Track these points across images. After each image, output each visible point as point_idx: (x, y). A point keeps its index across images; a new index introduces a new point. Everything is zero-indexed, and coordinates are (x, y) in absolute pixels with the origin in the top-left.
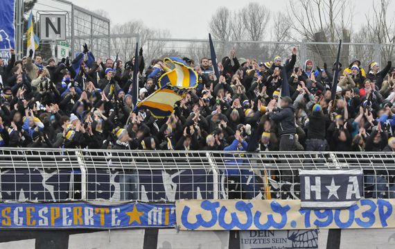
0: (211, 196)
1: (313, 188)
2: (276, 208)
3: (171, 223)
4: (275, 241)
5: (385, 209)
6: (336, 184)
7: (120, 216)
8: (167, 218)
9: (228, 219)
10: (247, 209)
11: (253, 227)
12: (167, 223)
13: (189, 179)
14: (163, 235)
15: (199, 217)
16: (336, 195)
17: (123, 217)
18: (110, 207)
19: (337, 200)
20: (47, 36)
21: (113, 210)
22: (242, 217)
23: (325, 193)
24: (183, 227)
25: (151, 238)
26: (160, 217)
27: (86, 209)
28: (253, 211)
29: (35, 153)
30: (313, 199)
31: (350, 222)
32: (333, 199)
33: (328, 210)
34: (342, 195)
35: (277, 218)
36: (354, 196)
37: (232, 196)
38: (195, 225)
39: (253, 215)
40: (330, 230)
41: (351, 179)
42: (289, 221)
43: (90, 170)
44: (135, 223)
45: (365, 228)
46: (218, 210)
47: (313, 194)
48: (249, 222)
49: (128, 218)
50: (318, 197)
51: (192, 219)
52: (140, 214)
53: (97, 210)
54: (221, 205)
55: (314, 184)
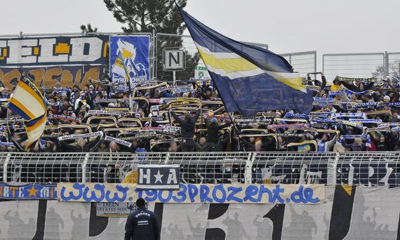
1: (145, 176)
2: (120, 189)
3: (54, 197)
4: (119, 209)
5: (193, 191)
6: (161, 174)
7: (24, 192)
8: (52, 194)
9: (89, 195)
10: (102, 189)
11: (105, 200)
12: (52, 196)
14: (50, 204)
15: (71, 193)
16: (161, 181)
17: (26, 193)
18: (19, 186)
19: (161, 184)
20: (170, 65)
21: (20, 188)
22: (98, 194)
23: (153, 179)
24: (61, 200)
25: (43, 204)
26: (48, 193)
27: (5, 187)
28: (106, 190)
30: (145, 183)
31: (169, 199)
32: (159, 183)
33: (153, 190)
34: (164, 182)
35: (121, 195)
36: (172, 181)
37: (93, 181)
38: (68, 198)
39: (106, 193)
40: (156, 203)
41: (171, 171)
42: (128, 197)
44: (33, 196)
45: (179, 202)
46: (83, 189)
47: (145, 180)
48: (102, 197)
49: (28, 193)
50: (148, 182)
51: (67, 195)
52: (36, 191)
53: (11, 188)
54: (86, 187)
55: (146, 174)
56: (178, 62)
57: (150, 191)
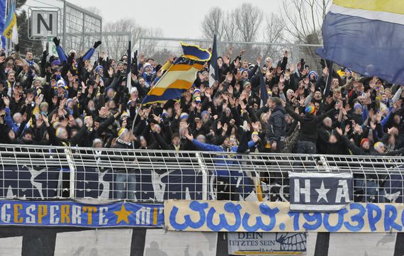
0: (200, 197)
1: (303, 191)
2: (265, 210)
3: (159, 224)
4: (264, 243)
5: (375, 214)
6: (326, 188)
7: (107, 215)
8: (155, 218)
9: (216, 220)
10: (236, 210)
11: (241, 229)
12: (155, 223)
13: (178, 179)
14: (151, 235)
15: (187, 217)
16: (326, 199)
17: (111, 217)
18: (98, 206)
19: (326, 204)
20: (39, 32)
21: (101, 209)
22: (231, 219)
23: (314, 196)
24: (171, 228)
25: (139, 236)
26: (148, 217)
27: (74, 207)
28: (242, 213)
29: (24, 150)
30: (302, 202)
31: (339, 225)
32: (322, 202)
33: (317, 213)
34: (331, 198)
35: (266, 220)
36: (343, 199)
37: (220, 197)
38: (183, 226)
39: (242, 217)
40: (319, 234)
41: (341, 183)
42: (278, 223)
43: (79, 168)
44: (122, 222)
45: (354, 232)
46: (206, 211)
47: (302, 196)
48: (237, 224)
49: (115, 217)
50: (308, 199)
51: (180, 220)
52: (128, 214)
53: (85, 208)
54: (210, 206)
55: (304, 187)
56: (50, 29)
57: (311, 214)
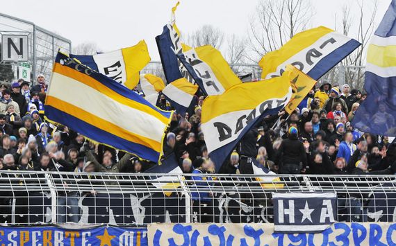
0: (183, 220)
1: (287, 211)
2: (249, 232)
5: (360, 233)
6: (310, 208)
7: (90, 240)
8: (139, 242)
9: (200, 243)
10: (219, 232)
15: (171, 241)
16: (310, 219)
17: (94, 242)
18: (81, 231)
19: (310, 224)
20: (9, 56)
21: (84, 234)
22: (215, 241)
23: (298, 216)
26: (132, 241)
27: (56, 233)
28: (226, 235)
30: (287, 222)
32: (307, 223)
33: (302, 233)
34: (315, 219)
35: (251, 242)
36: (327, 219)
39: (226, 239)
41: (325, 203)
42: (262, 245)
46: (190, 234)
47: (286, 217)
49: (98, 242)
50: (292, 220)
51: (164, 243)
52: (112, 238)
53: (67, 233)
54: (193, 230)
55: (288, 208)
56: (20, 53)
57: (296, 235)
